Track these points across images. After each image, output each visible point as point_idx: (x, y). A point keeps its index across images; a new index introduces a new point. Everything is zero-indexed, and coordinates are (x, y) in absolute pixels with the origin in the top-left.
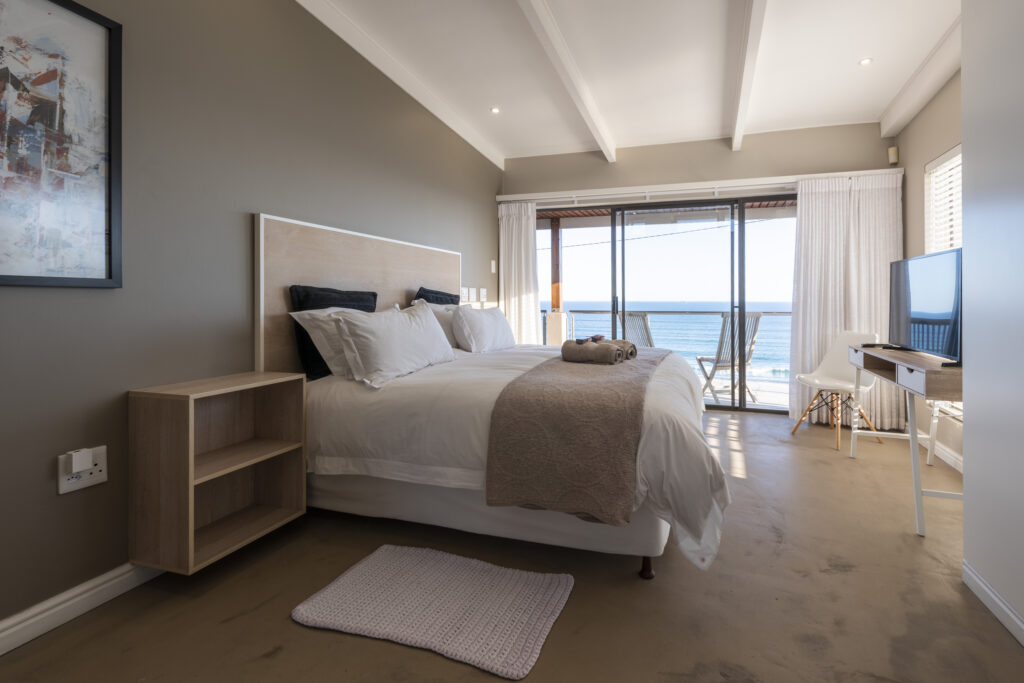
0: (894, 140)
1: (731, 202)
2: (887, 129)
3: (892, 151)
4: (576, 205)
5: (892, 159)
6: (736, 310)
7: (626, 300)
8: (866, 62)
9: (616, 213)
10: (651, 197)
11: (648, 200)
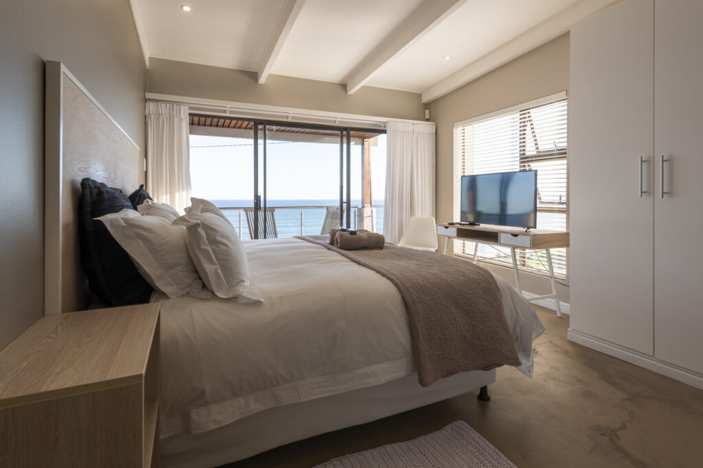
0: (427, 106)
1: (341, 129)
2: (425, 99)
3: (427, 112)
4: (227, 115)
5: (427, 116)
6: (345, 205)
7: (267, 199)
8: (447, 58)
9: (258, 127)
10: (292, 118)
11: (290, 120)
